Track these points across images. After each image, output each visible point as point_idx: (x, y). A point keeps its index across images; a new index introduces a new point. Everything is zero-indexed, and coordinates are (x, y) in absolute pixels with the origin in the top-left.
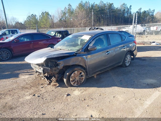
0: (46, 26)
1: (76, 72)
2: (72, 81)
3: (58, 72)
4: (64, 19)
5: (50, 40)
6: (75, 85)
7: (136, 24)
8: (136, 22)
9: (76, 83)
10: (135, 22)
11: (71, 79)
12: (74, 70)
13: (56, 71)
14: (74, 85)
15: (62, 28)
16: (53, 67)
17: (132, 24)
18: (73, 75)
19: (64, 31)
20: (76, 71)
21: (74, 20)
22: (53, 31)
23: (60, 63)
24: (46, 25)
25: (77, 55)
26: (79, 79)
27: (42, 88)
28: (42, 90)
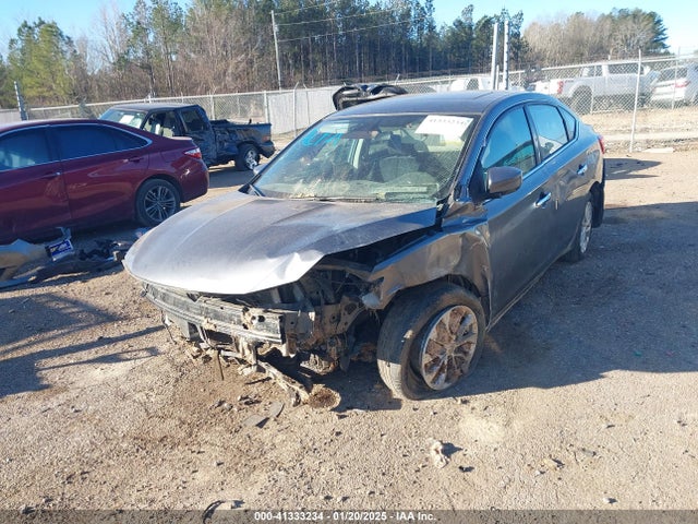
0: (51, 93)
1: (446, 317)
2: (429, 369)
3: (346, 328)
4: (140, 54)
5: (146, 157)
6: (442, 384)
7: (505, 68)
8: (505, 59)
9: (443, 376)
10: (500, 61)
11: (426, 359)
12: (438, 309)
13: (339, 321)
14: (435, 387)
15: (150, 99)
16: (327, 303)
17: (489, 70)
18: (433, 334)
19: (186, 111)
20: (449, 312)
21: (186, 58)
22: (127, 113)
23: (382, 279)
24: (51, 88)
25: (445, 222)
26: (455, 352)
27: (261, 425)
28: (277, 441)
